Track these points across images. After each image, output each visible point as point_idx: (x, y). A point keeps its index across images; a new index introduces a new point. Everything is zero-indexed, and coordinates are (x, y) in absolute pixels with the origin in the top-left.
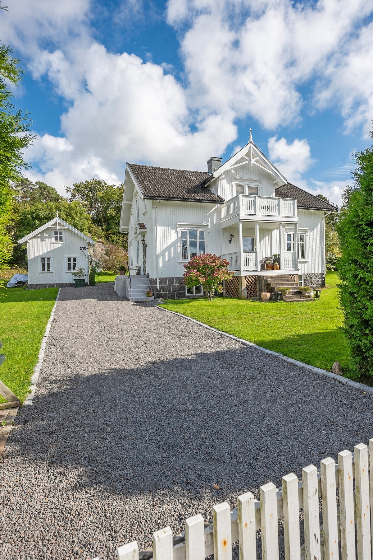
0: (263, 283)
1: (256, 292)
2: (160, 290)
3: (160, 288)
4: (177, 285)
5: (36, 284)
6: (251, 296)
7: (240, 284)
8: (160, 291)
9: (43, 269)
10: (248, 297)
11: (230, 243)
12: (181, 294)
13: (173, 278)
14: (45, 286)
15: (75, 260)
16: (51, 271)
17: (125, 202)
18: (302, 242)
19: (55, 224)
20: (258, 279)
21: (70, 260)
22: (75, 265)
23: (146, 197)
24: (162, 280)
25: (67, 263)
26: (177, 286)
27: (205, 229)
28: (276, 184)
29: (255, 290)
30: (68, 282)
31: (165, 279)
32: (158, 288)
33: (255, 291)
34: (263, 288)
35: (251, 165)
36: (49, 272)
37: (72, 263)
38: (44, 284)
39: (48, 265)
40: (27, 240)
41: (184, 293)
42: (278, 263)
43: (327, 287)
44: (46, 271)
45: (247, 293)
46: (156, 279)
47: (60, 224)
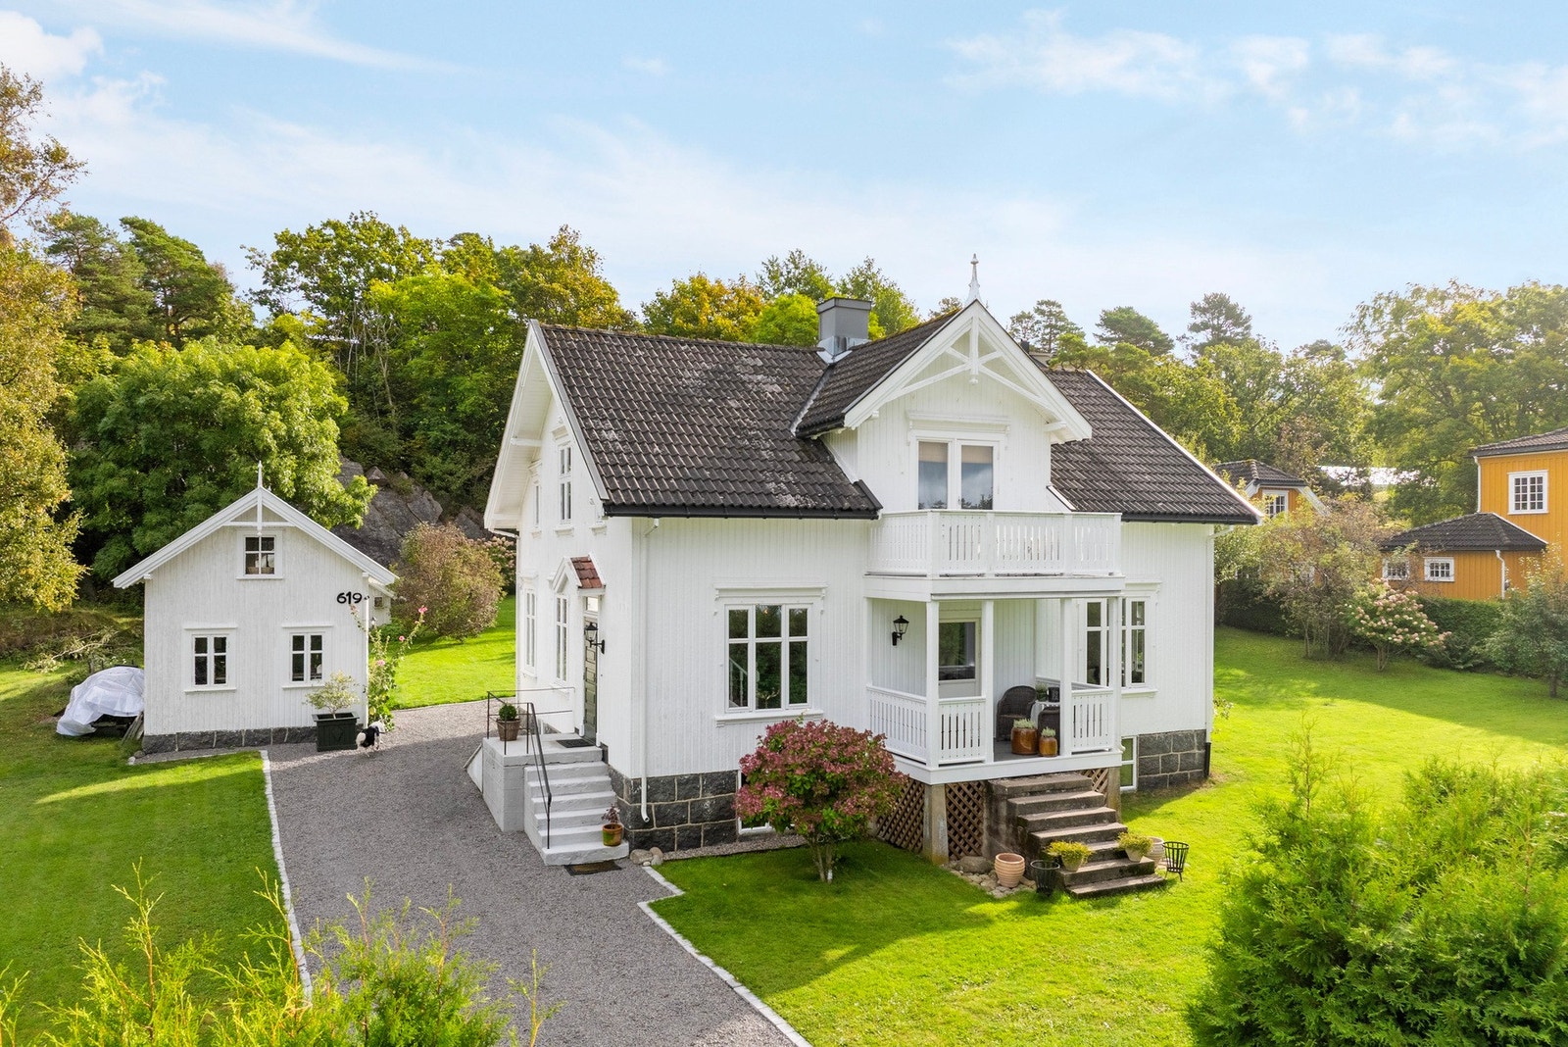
0: (1004, 812)
1: (980, 834)
2: (651, 821)
3: (649, 814)
4: (707, 800)
5: (171, 736)
6: (960, 851)
7: (926, 809)
8: (649, 824)
9: (201, 679)
10: (950, 853)
11: (895, 643)
12: (722, 828)
13: (695, 778)
14: (205, 740)
15: (317, 642)
16: (230, 684)
17: (513, 441)
18: (1138, 627)
19: (250, 514)
20: (986, 790)
21: (298, 642)
22: (316, 660)
23: (611, 509)
24: (657, 786)
25: (289, 652)
26: (707, 804)
27: (808, 600)
28: (1057, 433)
29: (974, 830)
30: (292, 726)
31: (669, 781)
32: (645, 816)
33: (976, 833)
34: (1003, 827)
35: (974, 380)
36: (220, 687)
37: (307, 652)
38: (203, 734)
39: (220, 662)
40: (147, 576)
41: (733, 827)
42: (1053, 732)
43: (1221, 779)
44: (211, 685)
45: (950, 841)
46: (637, 783)
47: (268, 514)
